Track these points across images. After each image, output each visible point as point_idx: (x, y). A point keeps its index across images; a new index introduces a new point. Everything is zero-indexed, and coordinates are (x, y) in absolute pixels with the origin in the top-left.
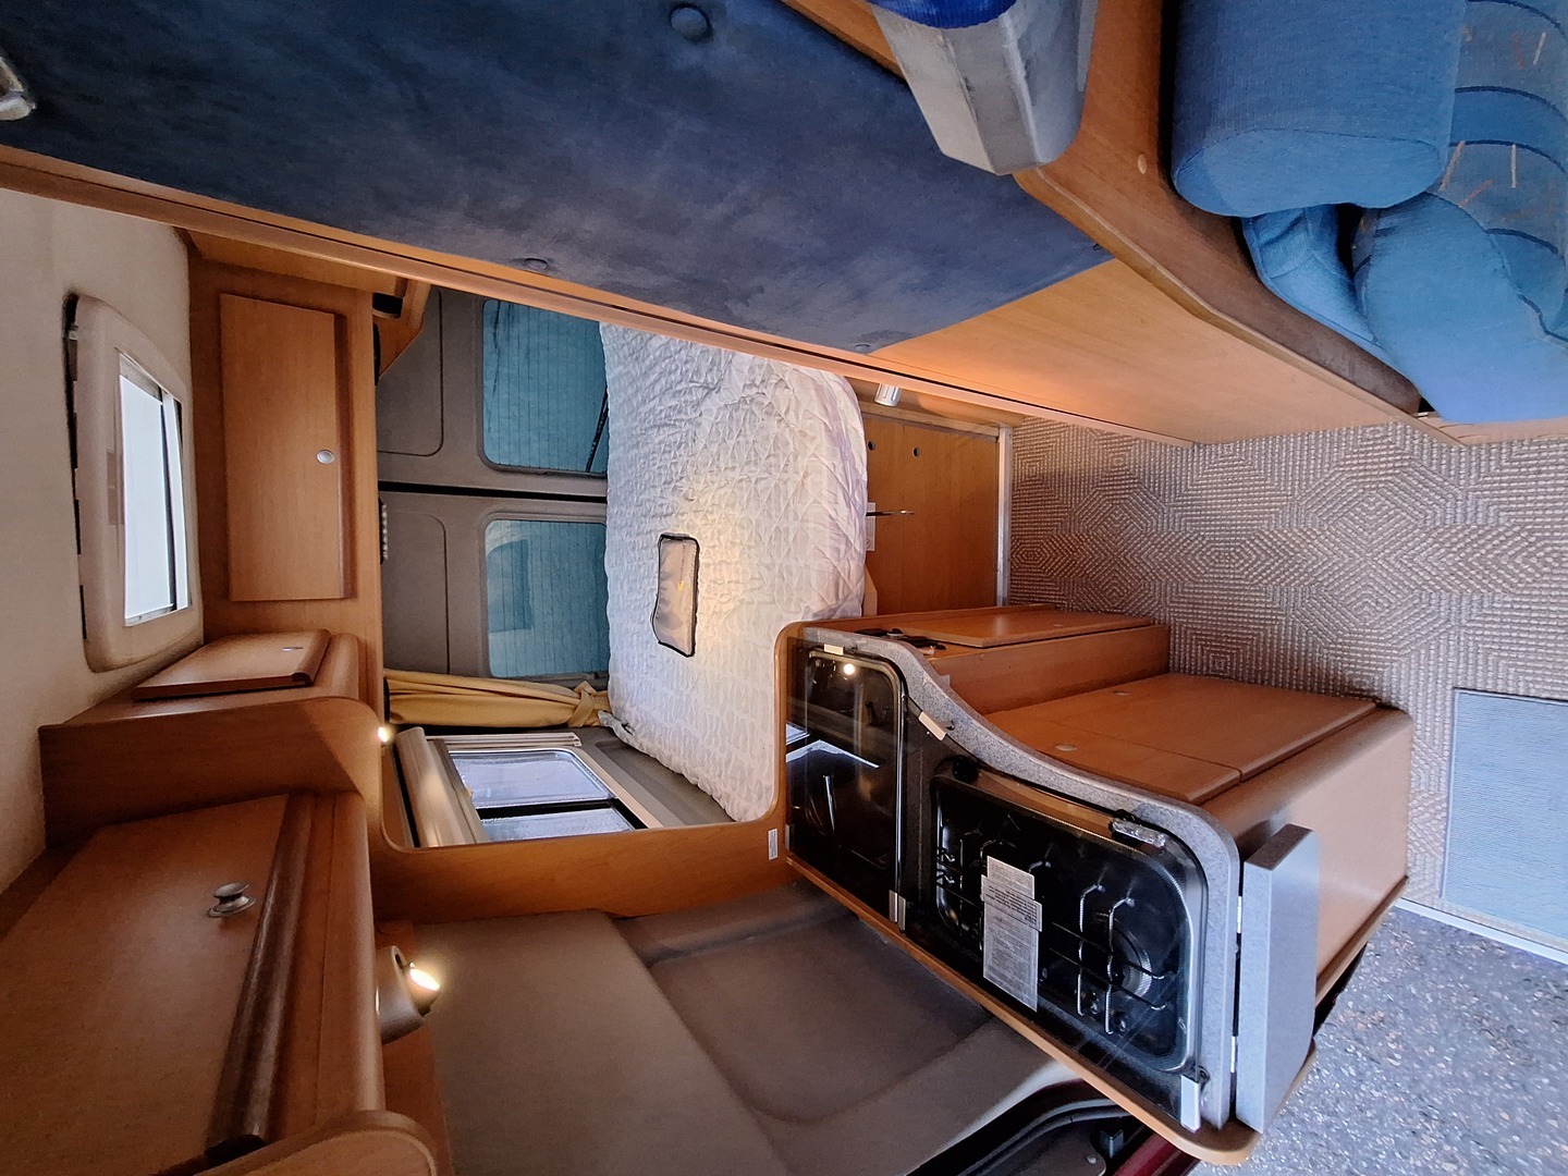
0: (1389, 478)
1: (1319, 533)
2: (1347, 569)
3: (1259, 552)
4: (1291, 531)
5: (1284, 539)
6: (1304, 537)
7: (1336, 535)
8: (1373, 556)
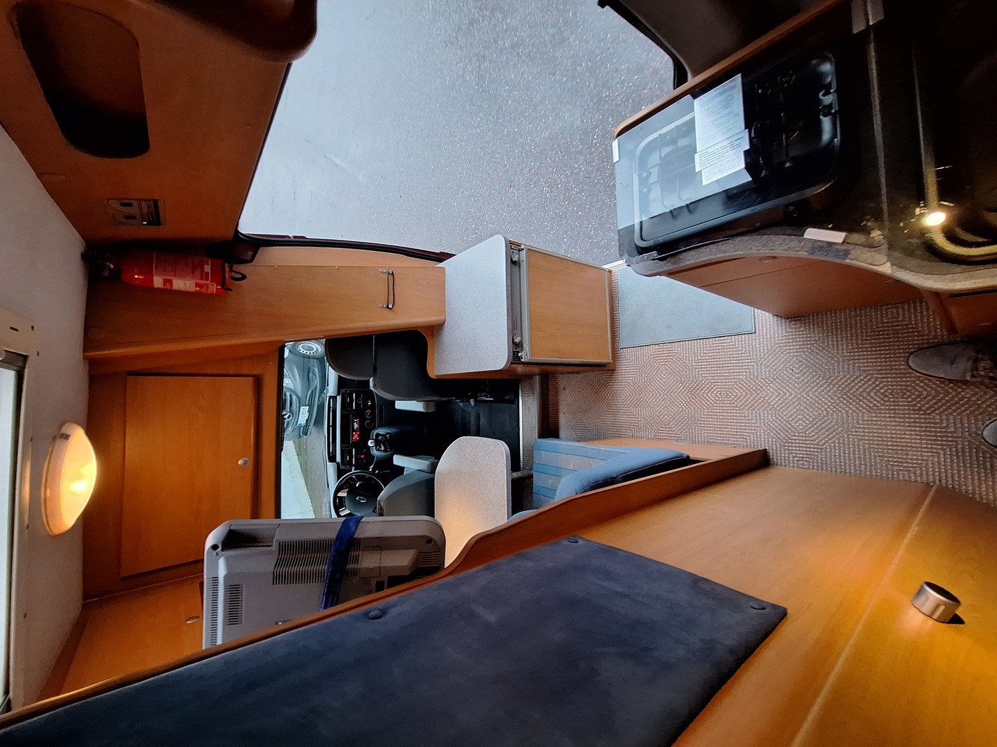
0: (793, 438)
1: (829, 409)
2: (810, 388)
3: (869, 398)
4: (846, 411)
5: (851, 406)
6: (837, 407)
7: (818, 408)
8: (797, 395)
